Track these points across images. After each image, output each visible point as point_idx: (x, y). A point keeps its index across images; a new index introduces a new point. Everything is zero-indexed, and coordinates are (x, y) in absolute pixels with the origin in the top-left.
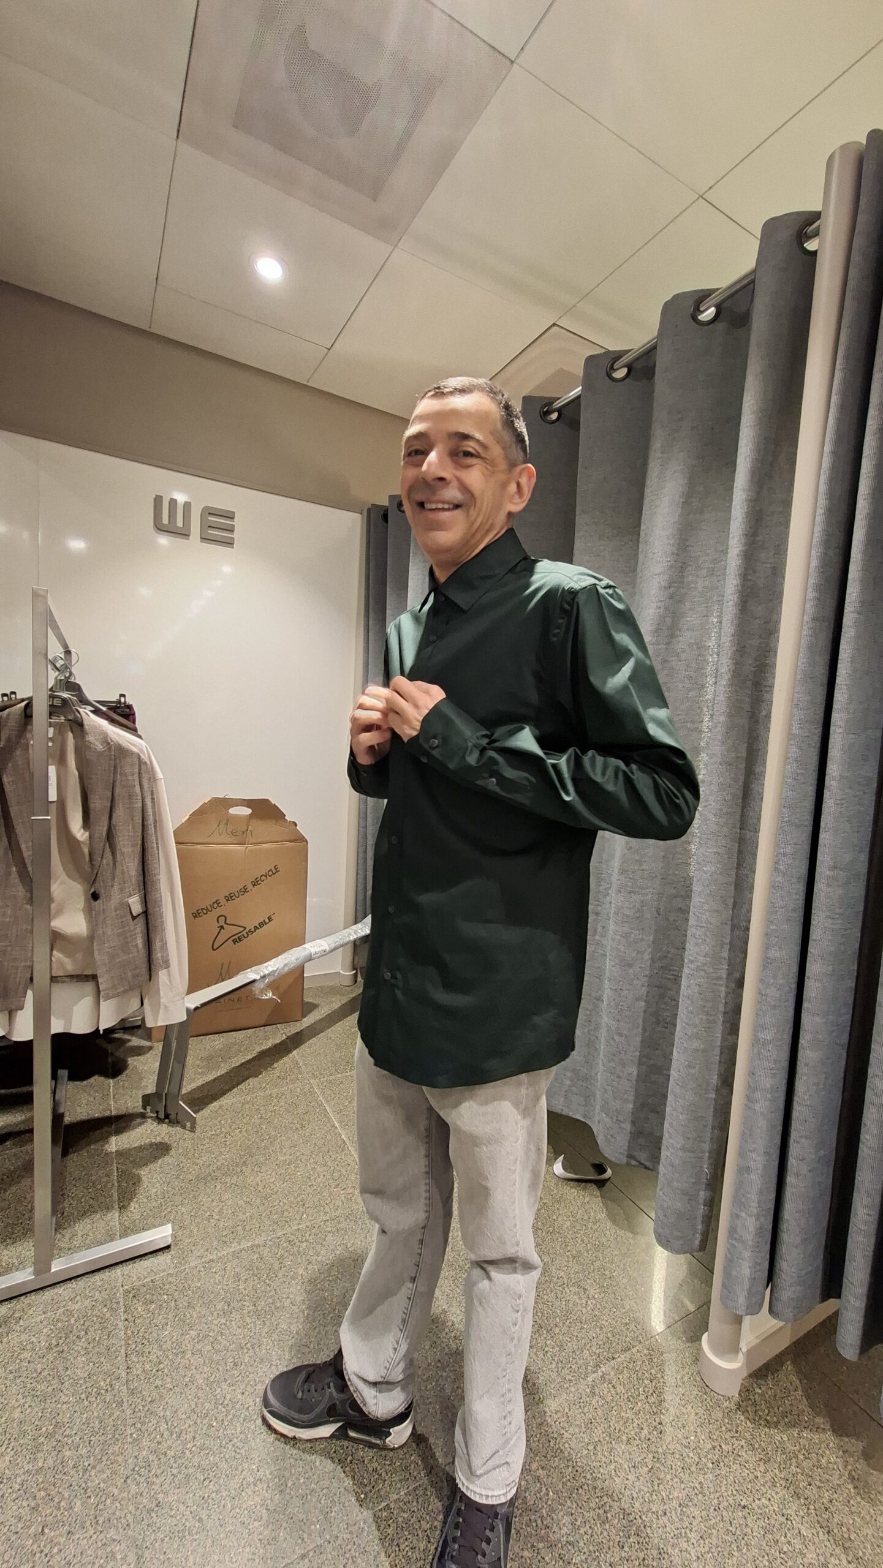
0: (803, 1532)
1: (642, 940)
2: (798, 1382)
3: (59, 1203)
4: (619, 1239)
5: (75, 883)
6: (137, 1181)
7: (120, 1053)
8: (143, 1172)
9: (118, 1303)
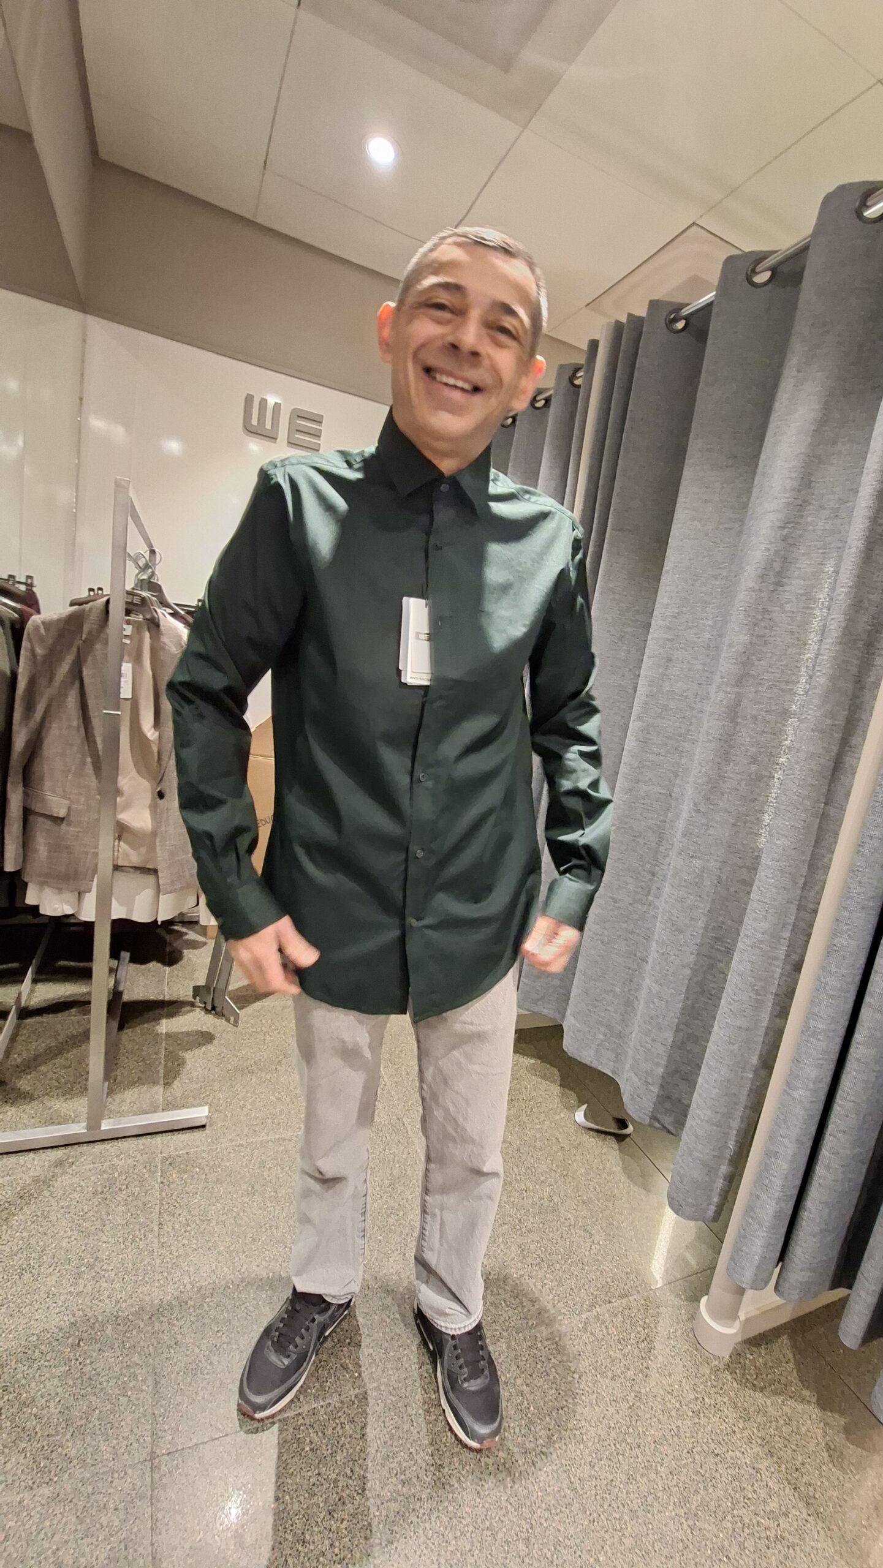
0: (770, 1484)
1: (698, 907)
2: (791, 1356)
3: (112, 1070)
4: (632, 1193)
5: (144, 780)
6: (182, 1063)
7: (177, 944)
8: (188, 1056)
9: (156, 1167)
